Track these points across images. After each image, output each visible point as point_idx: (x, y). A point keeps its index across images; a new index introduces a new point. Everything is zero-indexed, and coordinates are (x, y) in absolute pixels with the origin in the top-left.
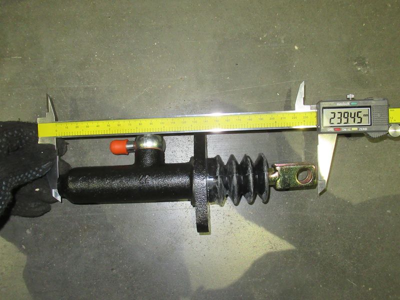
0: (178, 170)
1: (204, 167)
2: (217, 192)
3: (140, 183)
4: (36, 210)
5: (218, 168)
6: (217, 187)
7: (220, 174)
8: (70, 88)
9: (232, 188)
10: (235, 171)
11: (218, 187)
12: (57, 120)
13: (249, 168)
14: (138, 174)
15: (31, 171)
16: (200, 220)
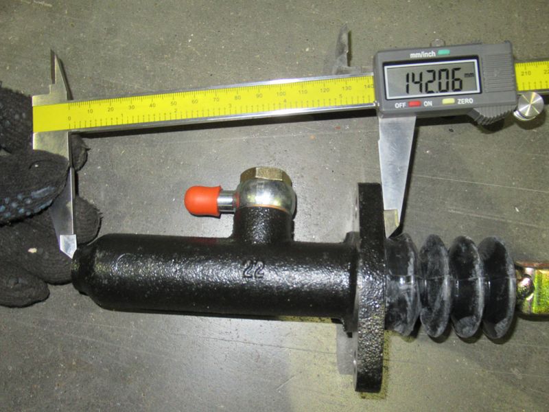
0: (325, 257)
1: (382, 254)
2: (405, 311)
3: (245, 277)
4: (17, 294)
5: (412, 260)
6: (407, 299)
7: (415, 272)
8: (124, 86)
9: (437, 305)
10: (446, 269)
11: (409, 300)
12: (70, 97)
13: (477, 267)
14: (240, 258)
15: (7, 200)
16: (367, 367)
